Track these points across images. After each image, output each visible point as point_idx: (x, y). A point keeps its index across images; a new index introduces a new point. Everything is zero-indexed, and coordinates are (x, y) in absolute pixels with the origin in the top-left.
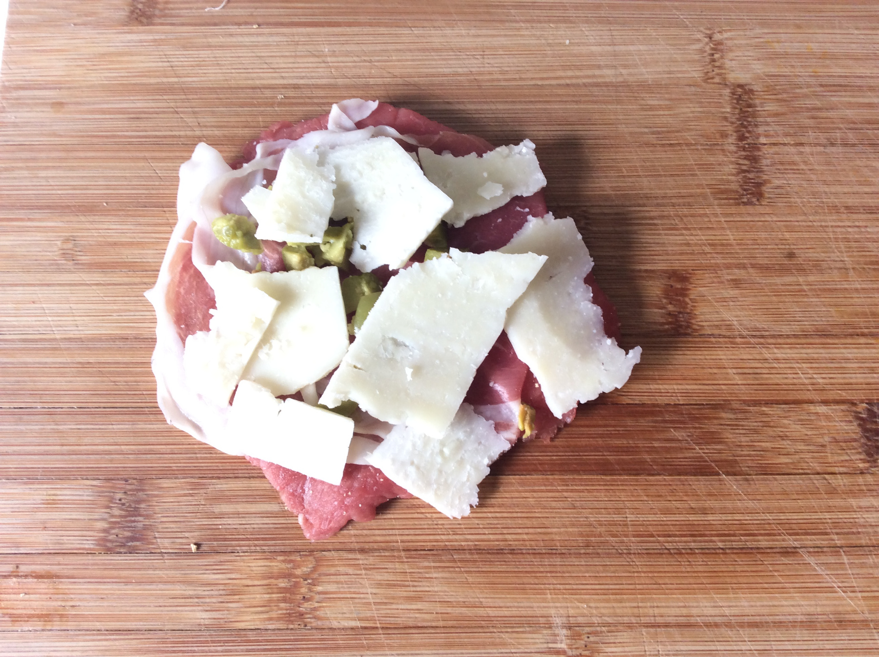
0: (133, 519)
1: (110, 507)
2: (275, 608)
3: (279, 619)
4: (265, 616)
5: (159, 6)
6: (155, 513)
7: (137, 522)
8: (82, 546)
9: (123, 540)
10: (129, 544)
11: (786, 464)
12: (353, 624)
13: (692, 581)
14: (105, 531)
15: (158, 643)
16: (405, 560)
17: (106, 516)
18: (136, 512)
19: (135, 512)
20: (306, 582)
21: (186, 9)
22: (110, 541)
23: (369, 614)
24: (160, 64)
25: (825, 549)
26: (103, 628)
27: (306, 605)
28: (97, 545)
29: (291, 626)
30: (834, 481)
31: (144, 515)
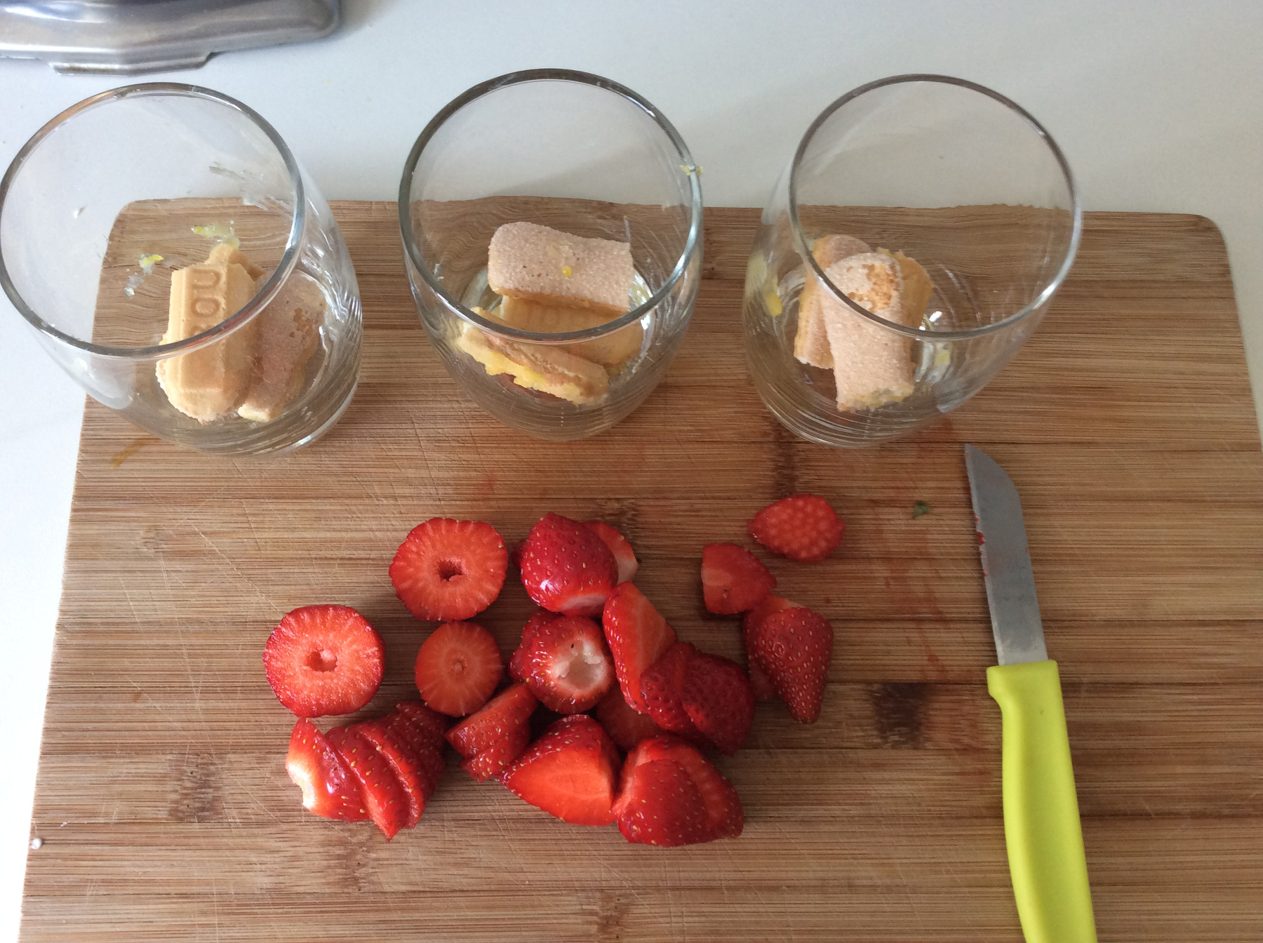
0: (203, 790)
1: (180, 780)
2: (333, 873)
3: (335, 884)
4: (323, 881)
6: (224, 785)
7: (207, 793)
8: (155, 816)
9: (194, 811)
10: (200, 814)
12: (404, 888)
14: (176, 802)
15: (222, 905)
16: (454, 829)
17: (178, 788)
18: (205, 784)
20: (361, 850)
22: (181, 811)
25: (839, 819)
26: (172, 892)
28: (171, 815)
29: (346, 890)
30: (849, 755)
31: (214, 787)
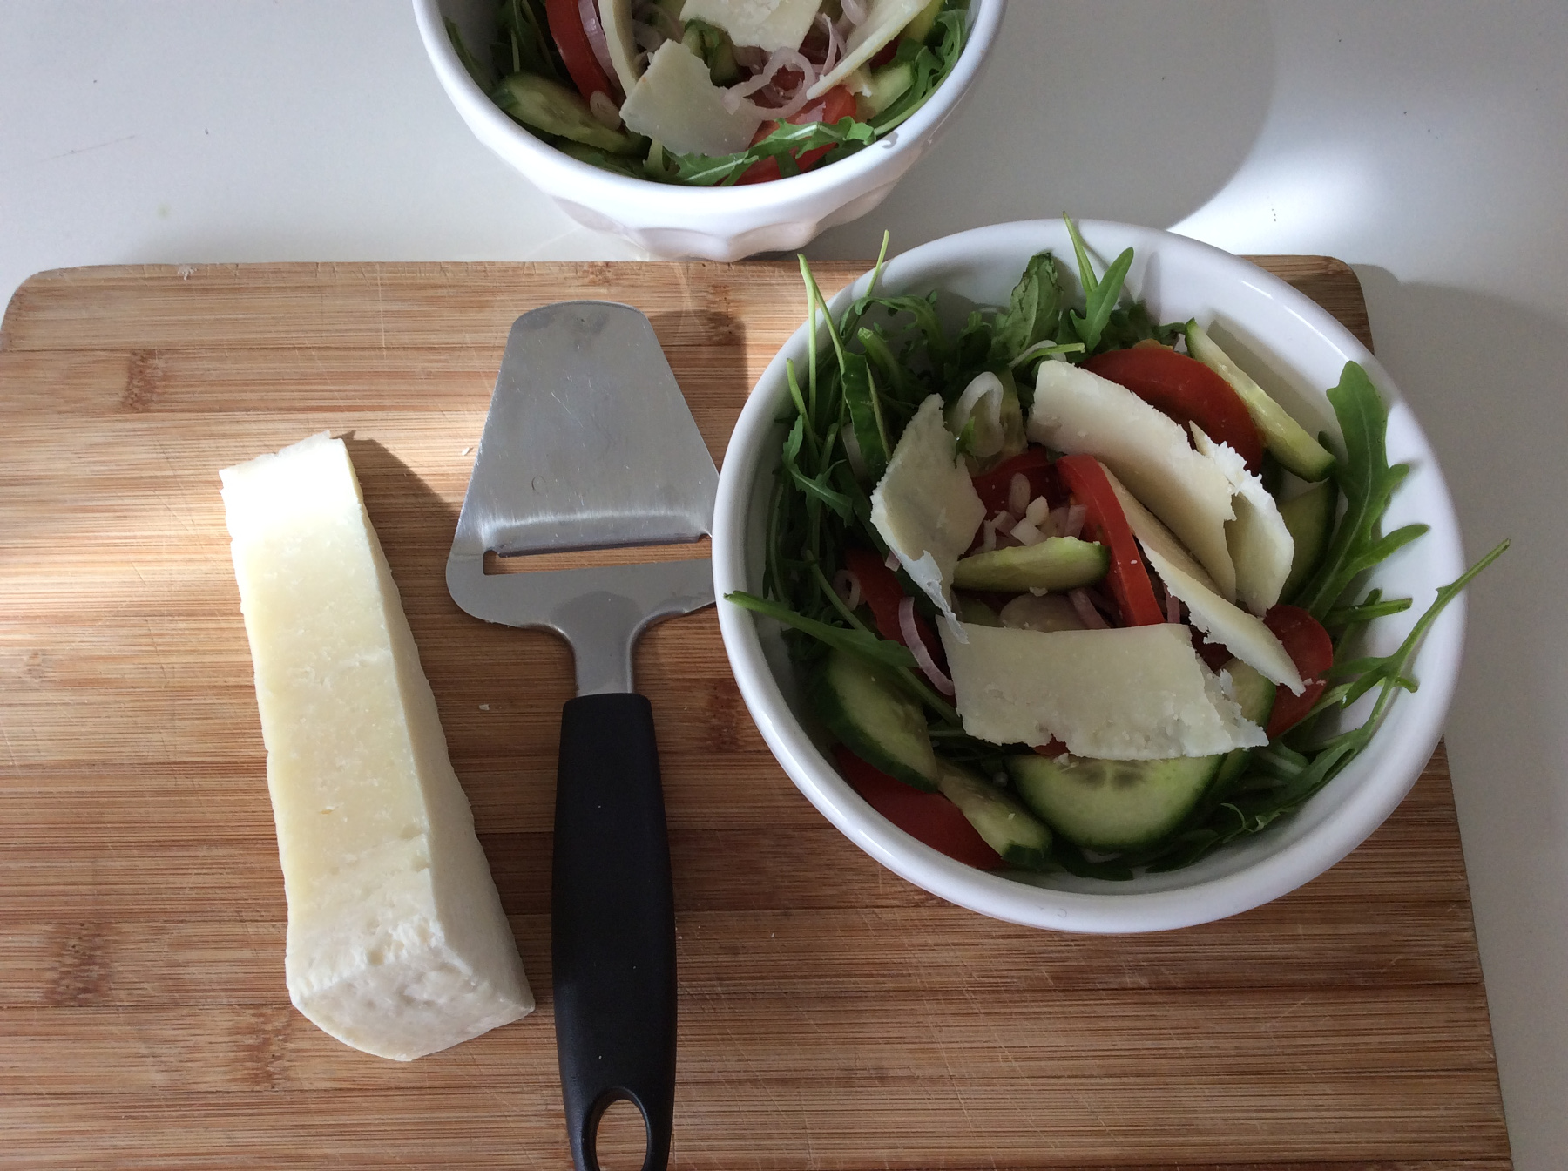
0: (87, 968)
1: (62, 955)
2: (241, 1068)
3: (244, 1080)
4: (228, 1077)
5: (157, 390)
6: (112, 962)
7: (92, 971)
8: (27, 999)
9: (74, 993)
10: (81, 996)
11: (831, 896)
12: (329, 1085)
13: (716, 1031)
14: (54, 982)
15: (105, 1108)
17: (57, 965)
19: (88, 960)
20: (276, 1039)
21: (188, 393)
22: (60, 993)
23: (345, 1074)
24: (155, 455)
25: (870, 994)
26: (44, 1091)
27: (278, 1064)
28: (46, 998)
29: (257, 1088)
30: (884, 915)
31: (99, 964)
